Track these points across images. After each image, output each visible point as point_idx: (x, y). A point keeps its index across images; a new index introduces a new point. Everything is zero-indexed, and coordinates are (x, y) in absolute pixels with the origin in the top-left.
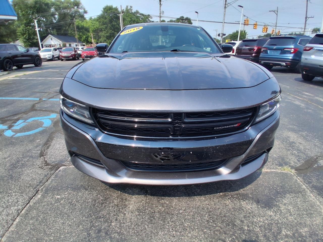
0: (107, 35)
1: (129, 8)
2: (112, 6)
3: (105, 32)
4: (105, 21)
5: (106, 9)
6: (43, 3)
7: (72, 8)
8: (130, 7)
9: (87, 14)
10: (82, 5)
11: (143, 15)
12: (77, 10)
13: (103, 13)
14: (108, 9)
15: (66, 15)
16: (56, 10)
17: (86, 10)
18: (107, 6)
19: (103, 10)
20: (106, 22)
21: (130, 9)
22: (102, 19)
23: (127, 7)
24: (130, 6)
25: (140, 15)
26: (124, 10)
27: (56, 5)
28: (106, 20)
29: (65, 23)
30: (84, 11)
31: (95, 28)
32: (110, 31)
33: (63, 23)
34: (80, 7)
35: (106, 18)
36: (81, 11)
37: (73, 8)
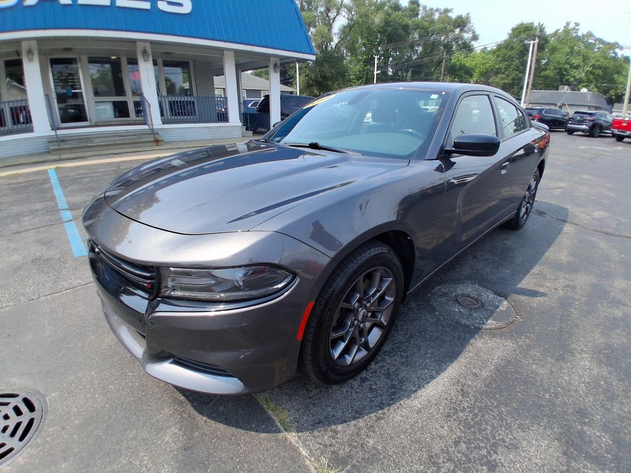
0: (506, 81)
1: (572, 26)
2: (532, 23)
3: (504, 76)
4: (510, 53)
5: (517, 31)
6: (399, 25)
7: (450, 32)
8: (574, 25)
9: (478, 41)
10: (471, 25)
11: (601, 41)
12: (460, 35)
13: (510, 37)
14: (523, 29)
15: (436, 45)
16: (421, 36)
17: (477, 33)
18: (522, 24)
19: (510, 32)
20: (510, 56)
21: (574, 29)
22: (504, 51)
23: (568, 24)
24: (576, 23)
25: (596, 40)
26: (560, 31)
27: (421, 28)
28: (513, 52)
29: (430, 60)
30: (474, 35)
31: (486, 69)
32: (514, 74)
33: (427, 60)
34: (466, 28)
35: (512, 48)
36: (467, 36)
37: (453, 31)
